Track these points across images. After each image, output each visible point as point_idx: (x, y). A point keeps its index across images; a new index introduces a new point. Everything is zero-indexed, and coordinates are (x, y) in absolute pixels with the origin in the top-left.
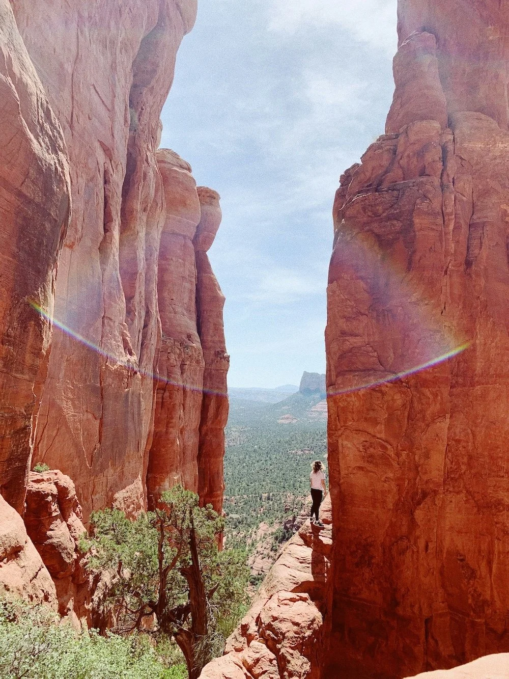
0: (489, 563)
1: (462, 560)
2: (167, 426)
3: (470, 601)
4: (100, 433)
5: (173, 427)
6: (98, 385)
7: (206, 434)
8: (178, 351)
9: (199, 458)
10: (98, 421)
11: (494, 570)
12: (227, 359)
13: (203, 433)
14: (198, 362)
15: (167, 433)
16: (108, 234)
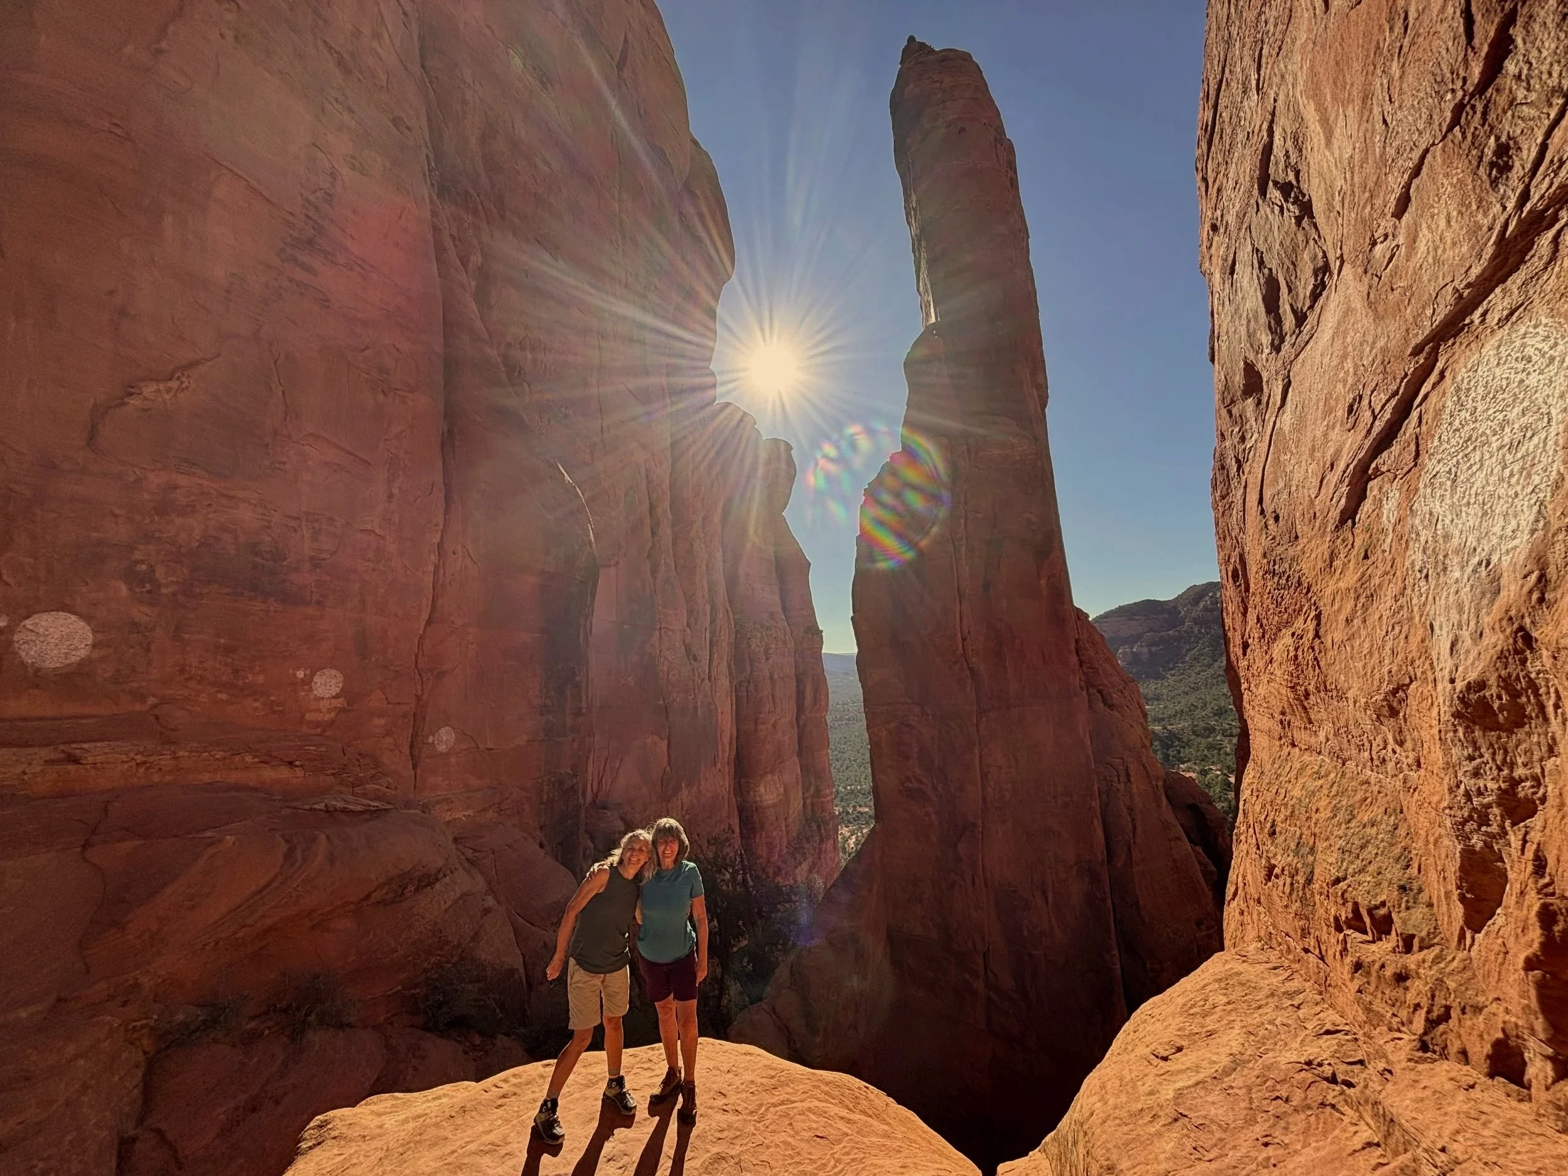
0: (1044, 893)
1: (1014, 892)
2: (756, 724)
3: (1026, 933)
4: (669, 754)
5: (762, 724)
6: (661, 702)
7: (805, 725)
8: (759, 635)
9: (800, 754)
10: (666, 742)
11: (1050, 900)
12: (819, 633)
13: (801, 723)
14: (785, 643)
15: (756, 731)
16: (656, 539)
